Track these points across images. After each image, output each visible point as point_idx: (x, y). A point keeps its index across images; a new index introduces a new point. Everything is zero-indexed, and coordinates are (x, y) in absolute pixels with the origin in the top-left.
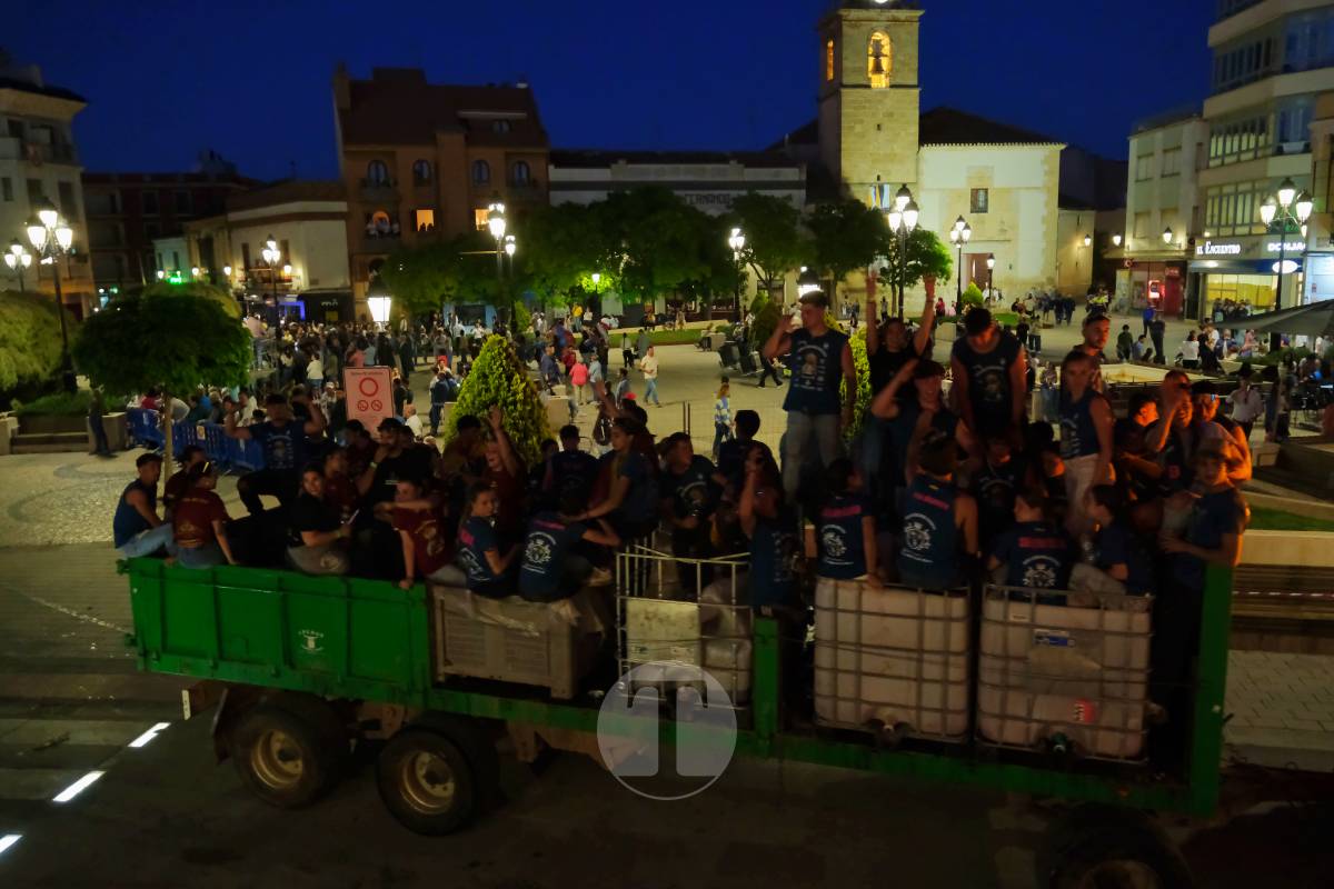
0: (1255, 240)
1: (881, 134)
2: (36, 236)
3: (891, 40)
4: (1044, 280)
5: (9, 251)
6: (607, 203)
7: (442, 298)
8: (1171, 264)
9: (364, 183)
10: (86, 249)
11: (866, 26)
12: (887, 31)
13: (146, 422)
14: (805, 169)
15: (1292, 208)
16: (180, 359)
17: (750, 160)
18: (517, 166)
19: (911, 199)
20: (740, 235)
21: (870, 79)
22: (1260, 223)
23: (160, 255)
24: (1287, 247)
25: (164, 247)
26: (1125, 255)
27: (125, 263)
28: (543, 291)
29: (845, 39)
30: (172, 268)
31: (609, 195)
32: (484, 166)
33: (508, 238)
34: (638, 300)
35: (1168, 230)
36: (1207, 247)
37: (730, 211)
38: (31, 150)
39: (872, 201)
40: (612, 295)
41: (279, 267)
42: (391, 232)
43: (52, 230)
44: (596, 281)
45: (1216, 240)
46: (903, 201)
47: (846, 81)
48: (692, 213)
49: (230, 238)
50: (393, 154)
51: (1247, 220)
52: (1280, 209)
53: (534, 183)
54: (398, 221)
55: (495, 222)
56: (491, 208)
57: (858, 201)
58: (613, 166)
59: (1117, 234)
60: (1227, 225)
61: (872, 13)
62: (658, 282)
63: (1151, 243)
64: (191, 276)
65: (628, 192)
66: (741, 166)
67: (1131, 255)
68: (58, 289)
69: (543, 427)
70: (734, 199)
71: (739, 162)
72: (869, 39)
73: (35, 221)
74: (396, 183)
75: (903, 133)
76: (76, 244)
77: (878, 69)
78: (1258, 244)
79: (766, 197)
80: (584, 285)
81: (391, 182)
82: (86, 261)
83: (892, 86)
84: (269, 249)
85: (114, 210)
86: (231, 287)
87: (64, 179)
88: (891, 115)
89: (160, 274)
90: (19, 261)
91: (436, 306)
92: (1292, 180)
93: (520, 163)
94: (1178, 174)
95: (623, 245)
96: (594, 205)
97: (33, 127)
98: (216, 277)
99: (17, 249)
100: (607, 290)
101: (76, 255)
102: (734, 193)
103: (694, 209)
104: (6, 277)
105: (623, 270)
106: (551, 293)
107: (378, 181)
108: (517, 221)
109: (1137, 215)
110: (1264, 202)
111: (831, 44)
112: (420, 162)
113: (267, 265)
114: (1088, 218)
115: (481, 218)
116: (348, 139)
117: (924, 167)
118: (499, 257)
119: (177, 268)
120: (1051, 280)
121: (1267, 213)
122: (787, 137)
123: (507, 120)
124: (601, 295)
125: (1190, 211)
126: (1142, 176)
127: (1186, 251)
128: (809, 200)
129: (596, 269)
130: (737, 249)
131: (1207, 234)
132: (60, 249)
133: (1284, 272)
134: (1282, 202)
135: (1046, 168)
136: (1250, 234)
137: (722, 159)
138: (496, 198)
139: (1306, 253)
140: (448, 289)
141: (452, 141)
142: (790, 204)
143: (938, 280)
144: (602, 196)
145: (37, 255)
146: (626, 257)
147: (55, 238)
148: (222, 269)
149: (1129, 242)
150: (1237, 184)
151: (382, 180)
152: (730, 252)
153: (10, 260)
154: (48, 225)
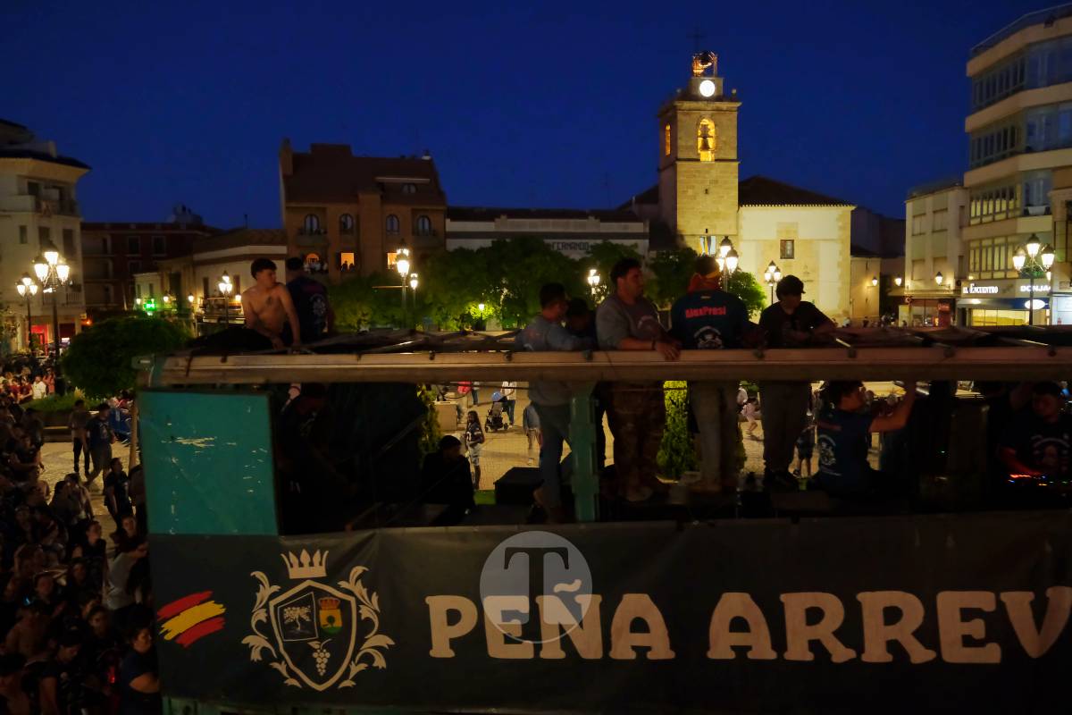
0: (1009, 283)
1: (708, 196)
2: (41, 271)
3: (716, 125)
4: (841, 312)
5: (20, 283)
6: (490, 248)
7: (359, 322)
8: (942, 301)
9: (302, 232)
10: (80, 281)
11: (695, 115)
12: (712, 118)
13: (118, 419)
14: (648, 223)
15: (1038, 258)
17: (604, 216)
18: (421, 220)
19: (732, 248)
20: (595, 275)
21: (699, 155)
22: (1013, 269)
23: (139, 286)
24: (1036, 288)
25: (142, 279)
26: (905, 293)
27: (112, 292)
28: (439, 317)
29: (679, 124)
30: (148, 296)
31: (493, 242)
32: (395, 219)
33: (412, 275)
34: (515, 325)
35: (939, 274)
36: (971, 288)
37: (589, 256)
38: (44, 205)
39: (702, 249)
40: (494, 321)
41: (231, 296)
42: (321, 271)
43: (54, 267)
44: (481, 310)
45: (978, 283)
46: (726, 249)
47: (680, 155)
48: (558, 257)
49: (194, 273)
50: (324, 210)
51: (1002, 267)
52: (1028, 258)
53: (434, 233)
54: (327, 262)
55: (402, 263)
56: (399, 252)
57: (690, 249)
58: (497, 220)
59: (899, 276)
60: (987, 271)
61: (701, 105)
62: (531, 311)
63: (926, 283)
64: (162, 303)
65: (508, 240)
66: (598, 220)
67: (911, 293)
68: (55, 313)
69: (435, 427)
70: (592, 246)
71: (596, 218)
72: (698, 124)
73: (41, 259)
74: (325, 232)
75: (725, 198)
76: (72, 277)
77: (705, 147)
78: (1012, 286)
79: (617, 245)
80: (472, 313)
81: (322, 231)
82: (79, 290)
83: (716, 160)
84: (224, 282)
85: (105, 251)
86: (193, 311)
87: (68, 227)
88: (716, 182)
89: (138, 301)
90: (28, 290)
91: (355, 328)
92: (1038, 235)
93: (423, 217)
94: (946, 230)
95: (504, 282)
96: (481, 250)
97: (46, 188)
98: (181, 303)
99: (27, 281)
100: (490, 316)
101: (73, 286)
102: (592, 242)
103: (560, 253)
104: (17, 302)
105: (504, 301)
106: (445, 319)
107: (311, 230)
108: (419, 262)
109: (913, 261)
110: (1015, 253)
111: (668, 128)
112: (346, 215)
113: (221, 295)
114: (875, 264)
115: (391, 259)
116: (290, 197)
117: (743, 223)
118: (404, 291)
119: (152, 296)
120: (846, 313)
121: (1018, 262)
122: (634, 198)
123: (414, 184)
124: (486, 320)
125: (957, 260)
126: (917, 231)
127: (954, 291)
128: (651, 248)
129: (482, 301)
130: (594, 286)
131: (971, 278)
132: (59, 281)
133: (1034, 308)
134: (1030, 253)
135: (840, 224)
136: (1005, 278)
137: (582, 215)
138: (402, 244)
139: (1051, 293)
140: (364, 315)
141: (370, 200)
142: (636, 250)
143: (755, 312)
144: (487, 243)
145: (42, 286)
146: (505, 291)
147: (56, 273)
148: (186, 297)
149: (908, 283)
150: (993, 238)
151: (314, 230)
152: (589, 288)
153: (21, 290)
154: (51, 263)
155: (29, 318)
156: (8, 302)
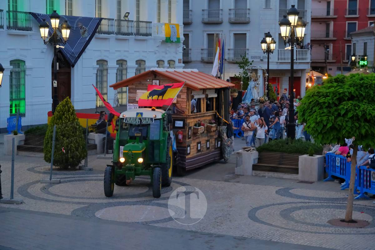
2: (285, 31)
5: (264, 41)
10: (308, 41)
16: (366, 120)
23: (354, 44)
27: (331, 50)
30: (362, 54)
43: (294, 27)
68: (292, 66)
89: (353, 58)
90: (268, 47)
99: (268, 40)
104: (259, 57)
147: (295, 33)
153: (264, 46)
154: (292, 24)
155: (268, 70)
156: (252, 57)
